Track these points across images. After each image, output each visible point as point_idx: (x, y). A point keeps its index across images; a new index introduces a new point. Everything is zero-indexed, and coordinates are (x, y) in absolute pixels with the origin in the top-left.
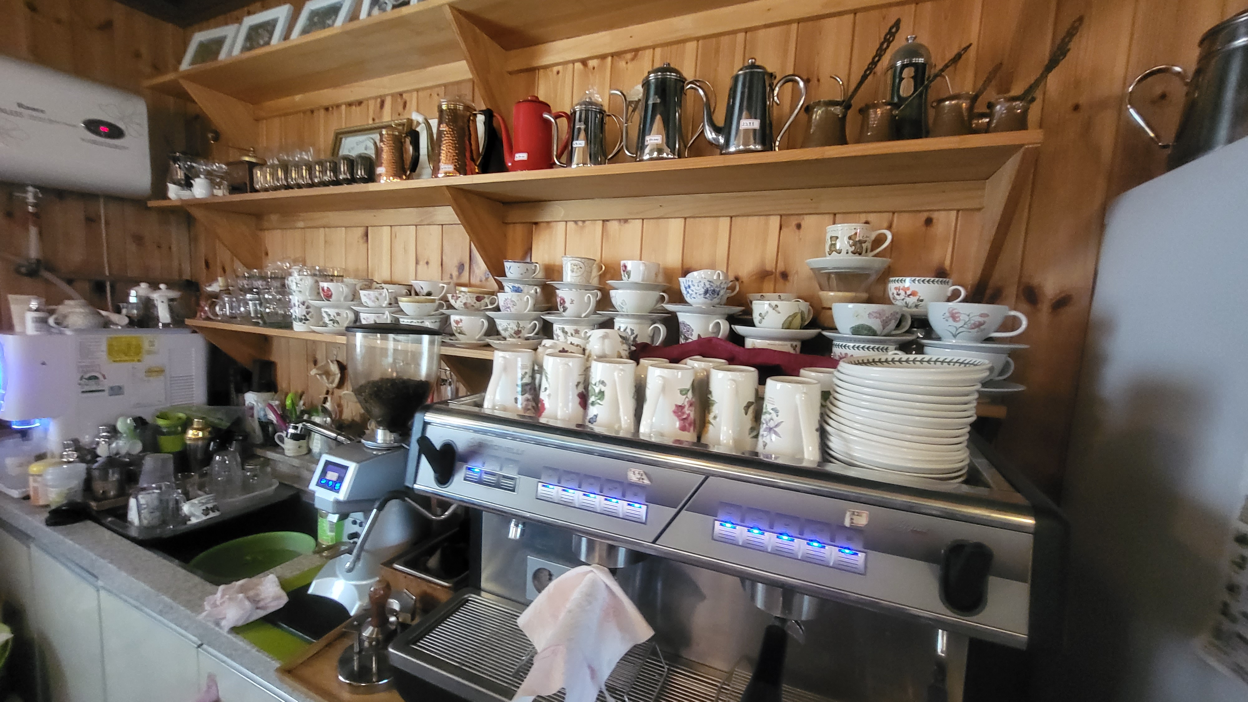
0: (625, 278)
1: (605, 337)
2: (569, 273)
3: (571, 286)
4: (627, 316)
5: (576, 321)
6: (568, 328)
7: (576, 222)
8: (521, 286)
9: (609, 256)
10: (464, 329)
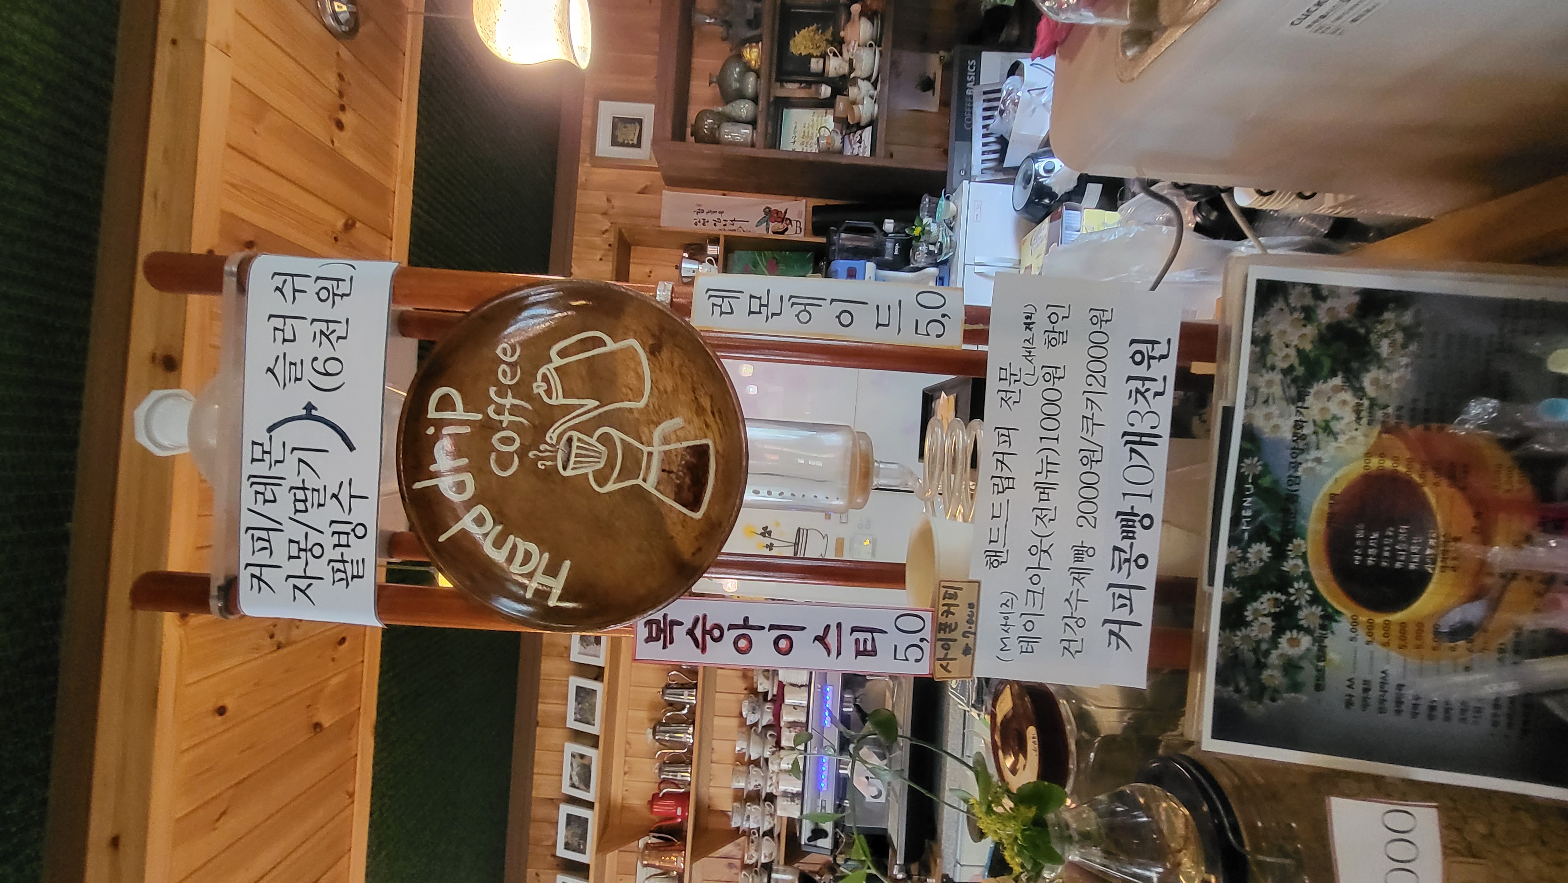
0: (744, 751)
1: (772, 763)
2: (740, 784)
3: (747, 783)
4: (763, 751)
5: (765, 778)
6: (769, 784)
7: (711, 780)
8: (746, 816)
9: (730, 759)
10: (770, 852)
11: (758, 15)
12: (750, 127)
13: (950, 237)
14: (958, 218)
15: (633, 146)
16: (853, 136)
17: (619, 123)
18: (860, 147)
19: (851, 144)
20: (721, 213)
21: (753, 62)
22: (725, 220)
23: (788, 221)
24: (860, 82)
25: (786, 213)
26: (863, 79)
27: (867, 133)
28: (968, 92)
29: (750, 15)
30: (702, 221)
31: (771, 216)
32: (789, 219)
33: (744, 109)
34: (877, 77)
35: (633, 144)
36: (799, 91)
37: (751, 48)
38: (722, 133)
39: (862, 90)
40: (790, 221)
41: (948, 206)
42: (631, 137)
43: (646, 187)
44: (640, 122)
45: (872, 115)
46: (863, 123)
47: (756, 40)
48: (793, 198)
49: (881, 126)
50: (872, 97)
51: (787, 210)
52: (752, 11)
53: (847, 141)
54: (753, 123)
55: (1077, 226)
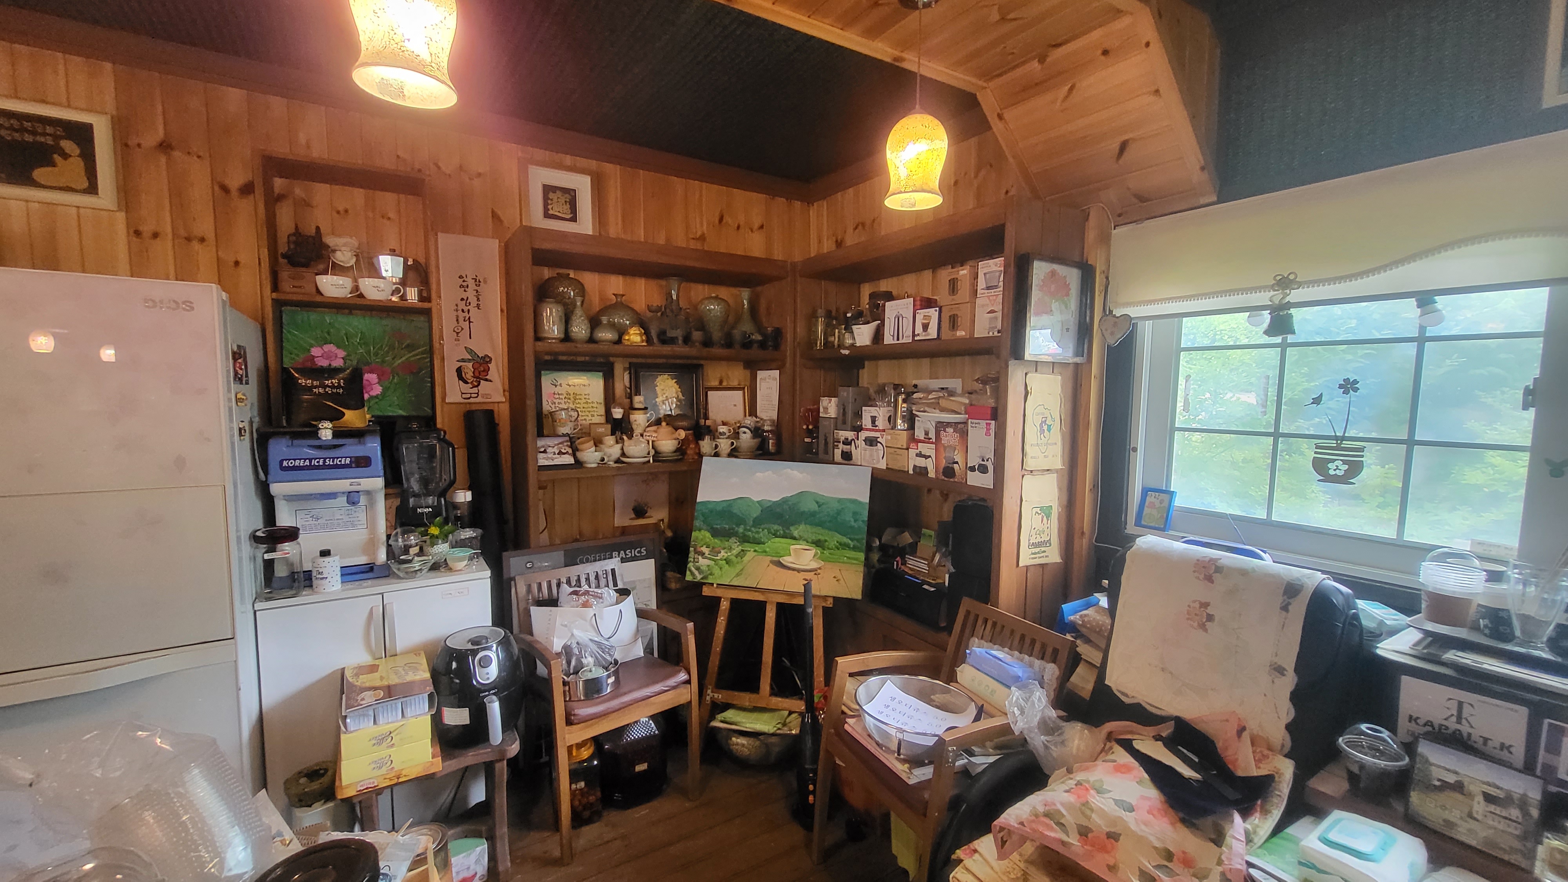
11: (672, 341)
12: (562, 336)
13: (420, 570)
14: (448, 574)
15: (546, 210)
16: (567, 445)
17: (570, 195)
18: (555, 454)
19: (558, 444)
20: (478, 306)
21: (627, 338)
22: (469, 311)
23: (476, 384)
24: (619, 446)
25: (486, 380)
26: (622, 449)
27: (569, 460)
28: (615, 554)
29: (671, 334)
30: (465, 284)
31: (481, 365)
32: (479, 385)
33: (580, 329)
34: (624, 463)
35: (549, 210)
36: (622, 387)
37: (641, 335)
38: (551, 306)
39: (612, 449)
40: (477, 386)
41: (461, 559)
42: (555, 208)
43: (501, 221)
44: (574, 219)
45: (585, 462)
46: (578, 454)
47: (649, 341)
48: (507, 387)
49: (574, 473)
50: (603, 460)
51: (491, 381)
52: (674, 335)
53: (561, 440)
54: (567, 338)
55: (409, 712)
